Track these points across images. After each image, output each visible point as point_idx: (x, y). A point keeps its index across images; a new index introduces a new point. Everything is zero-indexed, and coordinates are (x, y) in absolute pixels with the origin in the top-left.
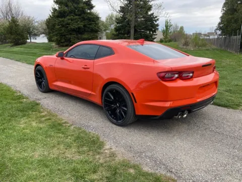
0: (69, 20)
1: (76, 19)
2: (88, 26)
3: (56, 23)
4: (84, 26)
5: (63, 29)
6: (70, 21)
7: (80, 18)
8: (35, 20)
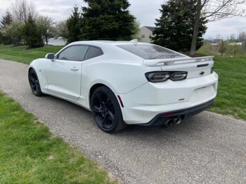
0: (102, 19)
1: (110, 19)
2: (124, 27)
3: (86, 22)
4: (120, 27)
5: (94, 30)
6: (104, 21)
7: (114, 18)
8: (53, 22)
